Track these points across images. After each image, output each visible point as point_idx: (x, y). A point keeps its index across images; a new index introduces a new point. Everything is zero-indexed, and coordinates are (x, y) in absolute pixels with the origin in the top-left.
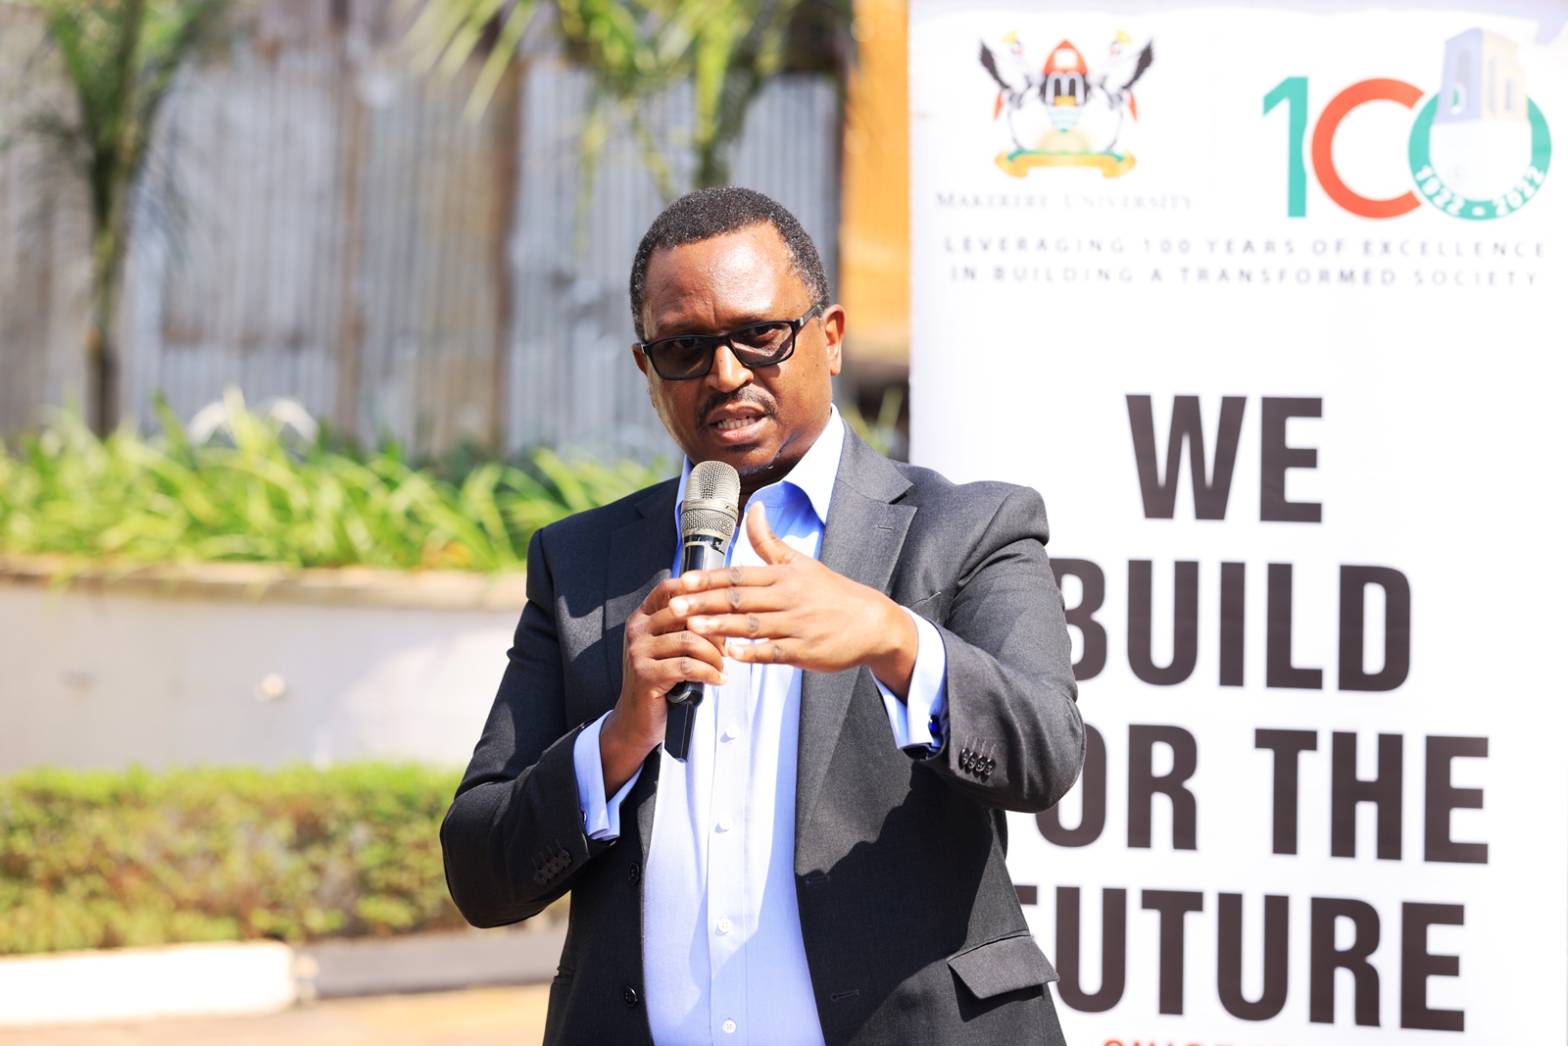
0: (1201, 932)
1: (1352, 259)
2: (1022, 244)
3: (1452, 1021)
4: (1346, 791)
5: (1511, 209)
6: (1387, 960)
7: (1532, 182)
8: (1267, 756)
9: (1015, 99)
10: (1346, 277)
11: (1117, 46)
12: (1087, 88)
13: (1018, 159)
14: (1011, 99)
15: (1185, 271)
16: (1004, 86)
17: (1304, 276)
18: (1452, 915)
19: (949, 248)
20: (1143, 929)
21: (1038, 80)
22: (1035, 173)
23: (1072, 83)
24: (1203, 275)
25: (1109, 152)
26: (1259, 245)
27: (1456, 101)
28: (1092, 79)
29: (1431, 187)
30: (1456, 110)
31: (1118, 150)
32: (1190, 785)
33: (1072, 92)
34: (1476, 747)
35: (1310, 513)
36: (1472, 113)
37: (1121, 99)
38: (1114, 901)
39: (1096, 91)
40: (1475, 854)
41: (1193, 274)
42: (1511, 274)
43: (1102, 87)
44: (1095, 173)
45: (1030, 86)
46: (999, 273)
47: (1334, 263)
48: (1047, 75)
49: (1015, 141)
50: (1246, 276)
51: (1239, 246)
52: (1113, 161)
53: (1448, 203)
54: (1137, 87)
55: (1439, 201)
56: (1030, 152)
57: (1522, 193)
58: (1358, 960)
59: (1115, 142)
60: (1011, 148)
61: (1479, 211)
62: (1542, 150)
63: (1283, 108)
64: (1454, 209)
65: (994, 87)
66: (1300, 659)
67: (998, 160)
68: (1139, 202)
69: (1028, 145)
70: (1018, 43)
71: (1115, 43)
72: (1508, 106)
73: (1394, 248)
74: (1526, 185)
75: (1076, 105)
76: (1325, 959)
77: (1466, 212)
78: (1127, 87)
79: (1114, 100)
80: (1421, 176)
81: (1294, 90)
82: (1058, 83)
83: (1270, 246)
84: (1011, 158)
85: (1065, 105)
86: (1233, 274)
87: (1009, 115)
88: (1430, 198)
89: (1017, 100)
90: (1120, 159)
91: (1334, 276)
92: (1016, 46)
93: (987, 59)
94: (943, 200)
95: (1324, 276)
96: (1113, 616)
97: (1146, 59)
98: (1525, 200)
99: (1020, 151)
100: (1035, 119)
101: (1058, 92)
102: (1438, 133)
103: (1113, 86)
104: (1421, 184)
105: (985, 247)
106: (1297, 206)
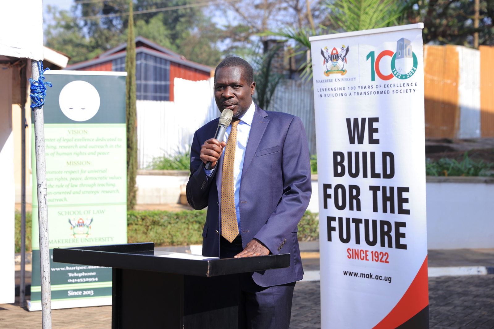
0: (362, 226)
1: (382, 89)
2: (329, 89)
3: (404, 247)
4: (385, 199)
5: (410, 76)
6: (393, 234)
7: (414, 70)
8: (372, 192)
9: (327, 60)
10: (382, 92)
11: (343, 48)
12: (338, 57)
13: (328, 72)
14: (326, 61)
15: (355, 93)
16: (325, 58)
17: (374, 93)
18: (403, 225)
19: (318, 91)
20: (353, 226)
21: (330, 56)
22: (331, 75)
23: (336, 56)
24: (358, 94)
25: (342, 70)
26: (367, 87)
27: (399, 55)
28: (339, 55)
29: (395, 73)
30: (399, 56)
31: (344, 69)
32: (359, 197)
33: (336, 59)
34: (407, 190)
35: (377, 142)
36: (402, 57)
37: (344, 59)
38: (348, 220)
39: (340, 58)
40: (407, 212)
41: (356, 94)
42: (410, 90)
43: (341, 57)
44: (340, 74)
45: (329, 58)
46: (325, 95)
47: (379, 90)
48: (332, 55)
49: (327, 69)
50: (365, 93)
51: (364, 87)
52: (343, 71)
53: (398, 76)
54: (347, 57)
55: (397, 75)
56: (330, 71)
57: (412, 72)
58: (388, 233)
59: (343, 68)
60: (326, 70)
61: (404, 77)
62: (415, 63)
63: (370, 59)
64: (399, 77)
65: (323, 59)
66: (377, 171)
67: (324, 73)
68: (347, 80)
69: (329, 70)
70: (327, 49)
71: (342, 48)
72: (409, 55)
73: (389, 86)
74: (412, 70)
75: (337, 61)
76: (383, 233)
77: (402, 78)
78: (345, 56)
79: (343, 59)
80: (393, 70)
81: (371, 54)
82: (333, 56)
83: (369, 87)
84: (327, 72)
85: (335, 61)
86: (363, 93)
87: (326, 64)
88: (395, 75)
89: (327, 61)
90: (344, 71)
91: (380, 92)
92: (327, 50)
93: (322, 53)
94: (317, 82)
95: (378, 93)
96: (346, 163)
97: (347, 50)
98: (413, 74)
99: (328, 71)
100: (330, 64)
101: (333, 59)
102: (396, 61)
103: (342, 57)
104: (393, 72)
105: (323, 91)
106: (373, 79)
